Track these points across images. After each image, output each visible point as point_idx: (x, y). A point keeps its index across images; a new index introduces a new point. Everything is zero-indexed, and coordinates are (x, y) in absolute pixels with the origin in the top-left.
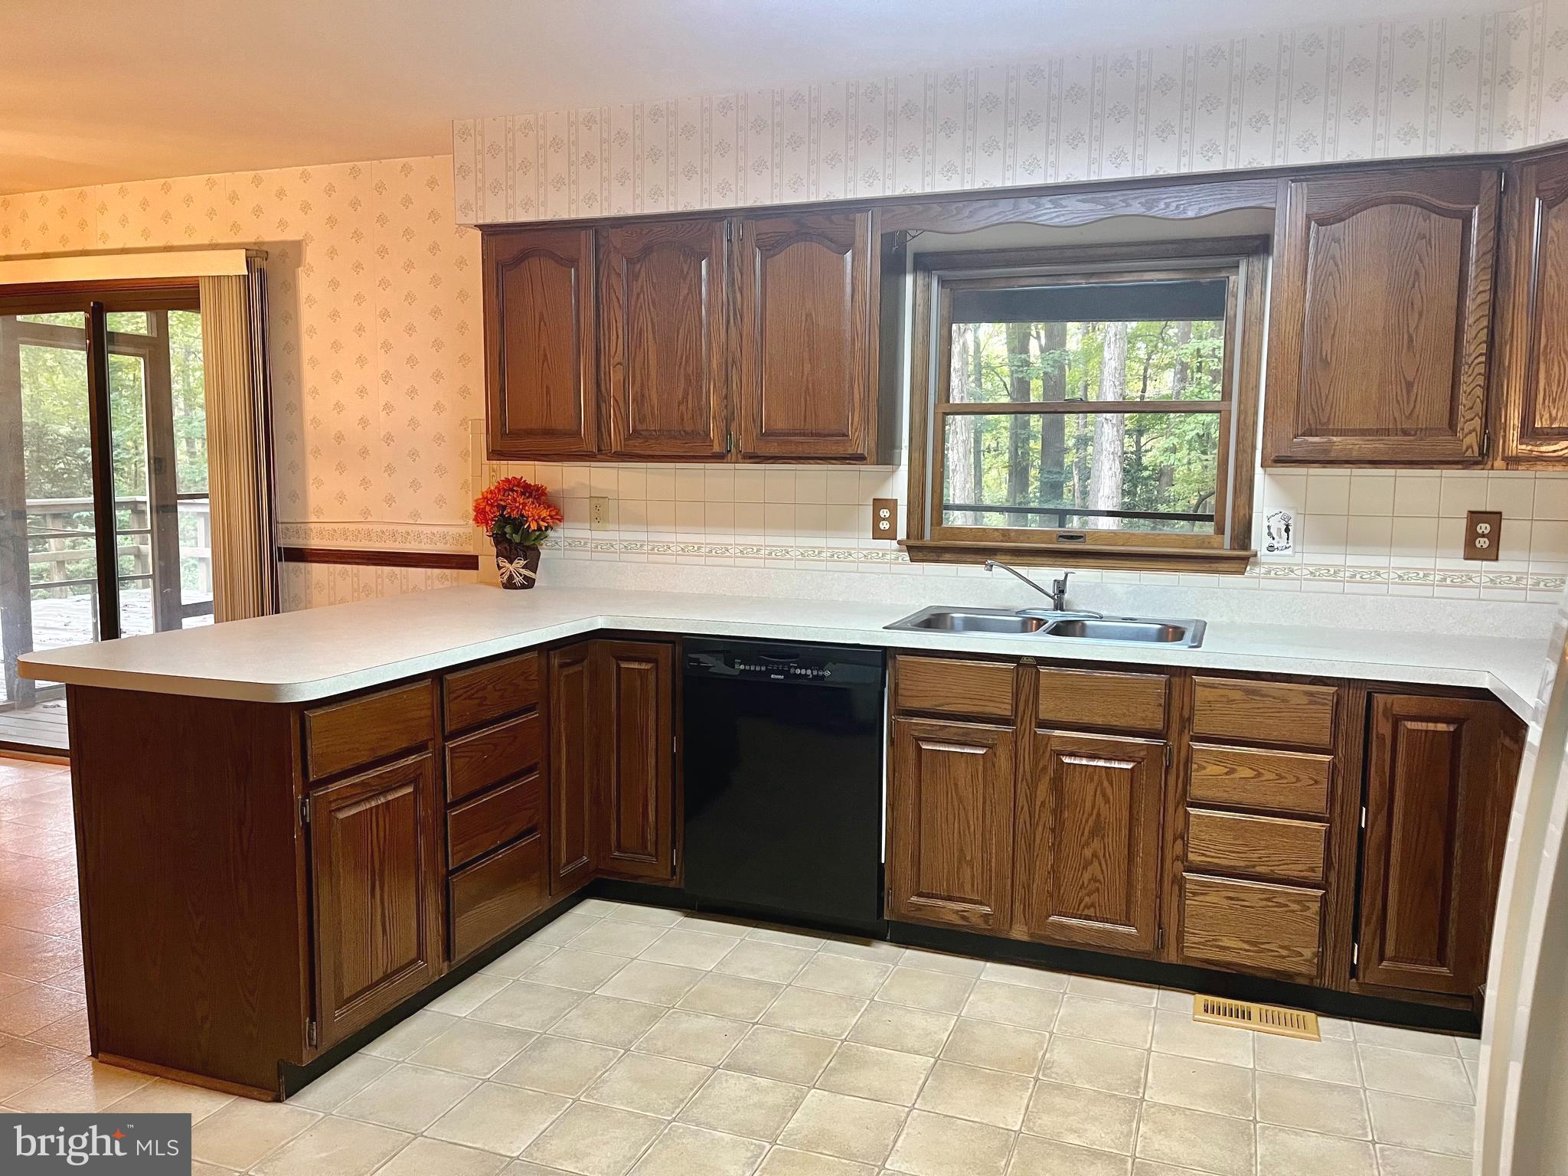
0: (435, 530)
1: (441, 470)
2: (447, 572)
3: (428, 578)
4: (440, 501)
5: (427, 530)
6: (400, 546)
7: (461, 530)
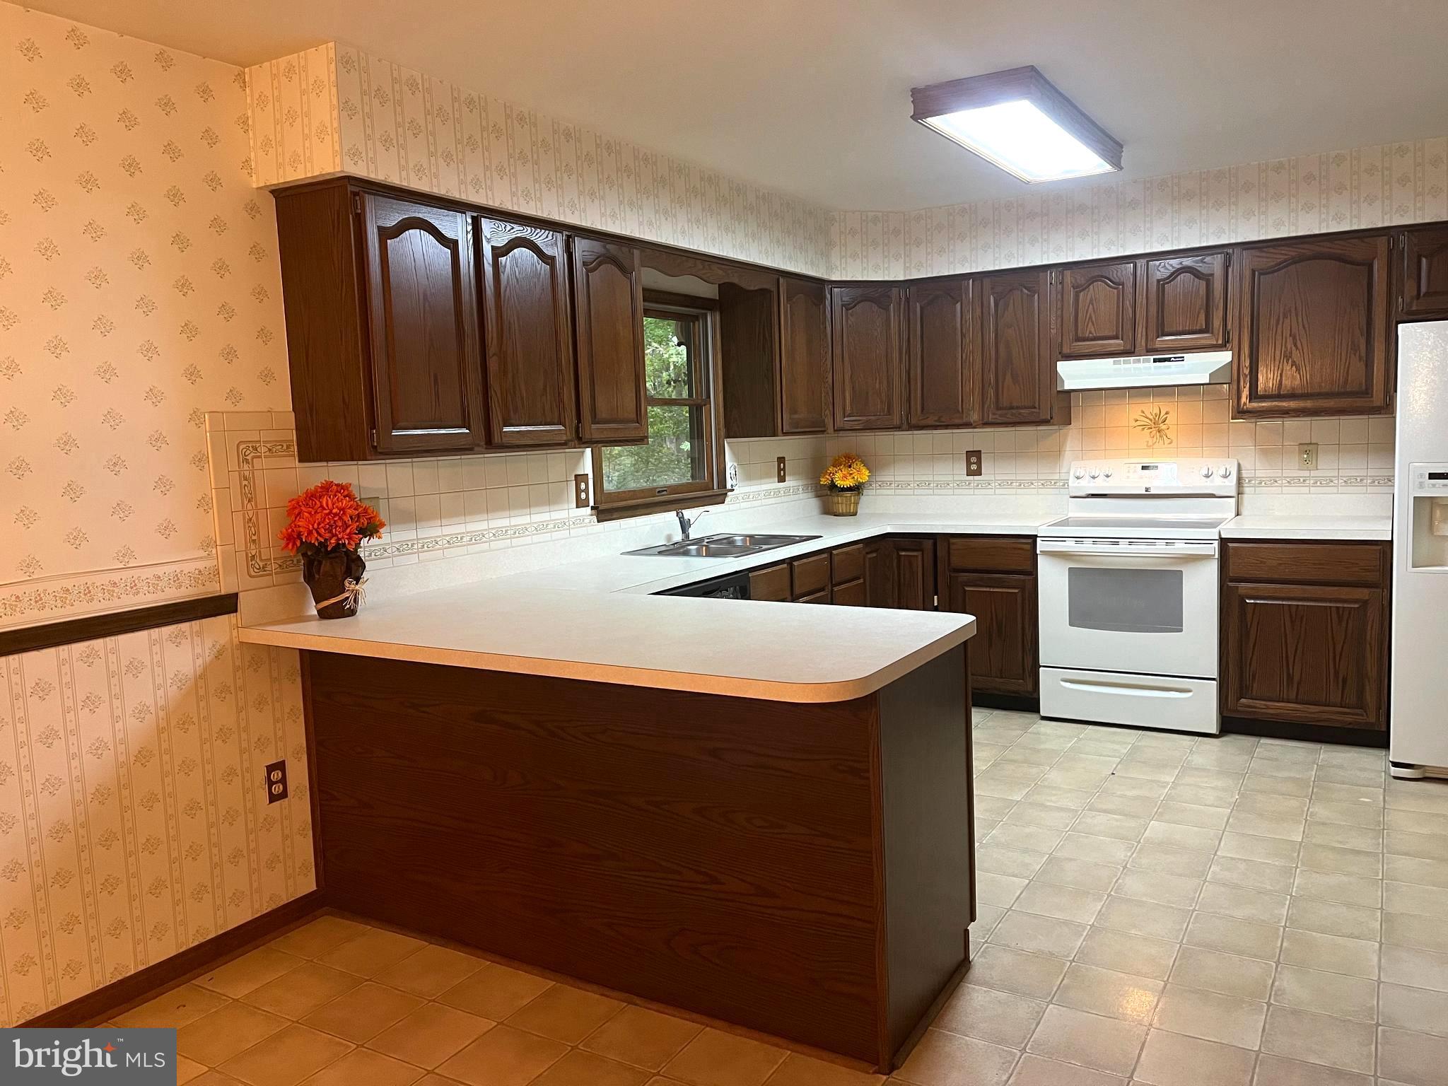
0: (159, 571)
1: (163, 484)
2: (185, 626)
3: (153, 643)
4: (166, 529)
5: (148, 573)
6: (100, 606)
7: (201, 565)
